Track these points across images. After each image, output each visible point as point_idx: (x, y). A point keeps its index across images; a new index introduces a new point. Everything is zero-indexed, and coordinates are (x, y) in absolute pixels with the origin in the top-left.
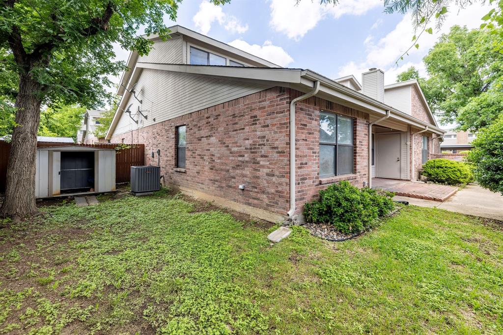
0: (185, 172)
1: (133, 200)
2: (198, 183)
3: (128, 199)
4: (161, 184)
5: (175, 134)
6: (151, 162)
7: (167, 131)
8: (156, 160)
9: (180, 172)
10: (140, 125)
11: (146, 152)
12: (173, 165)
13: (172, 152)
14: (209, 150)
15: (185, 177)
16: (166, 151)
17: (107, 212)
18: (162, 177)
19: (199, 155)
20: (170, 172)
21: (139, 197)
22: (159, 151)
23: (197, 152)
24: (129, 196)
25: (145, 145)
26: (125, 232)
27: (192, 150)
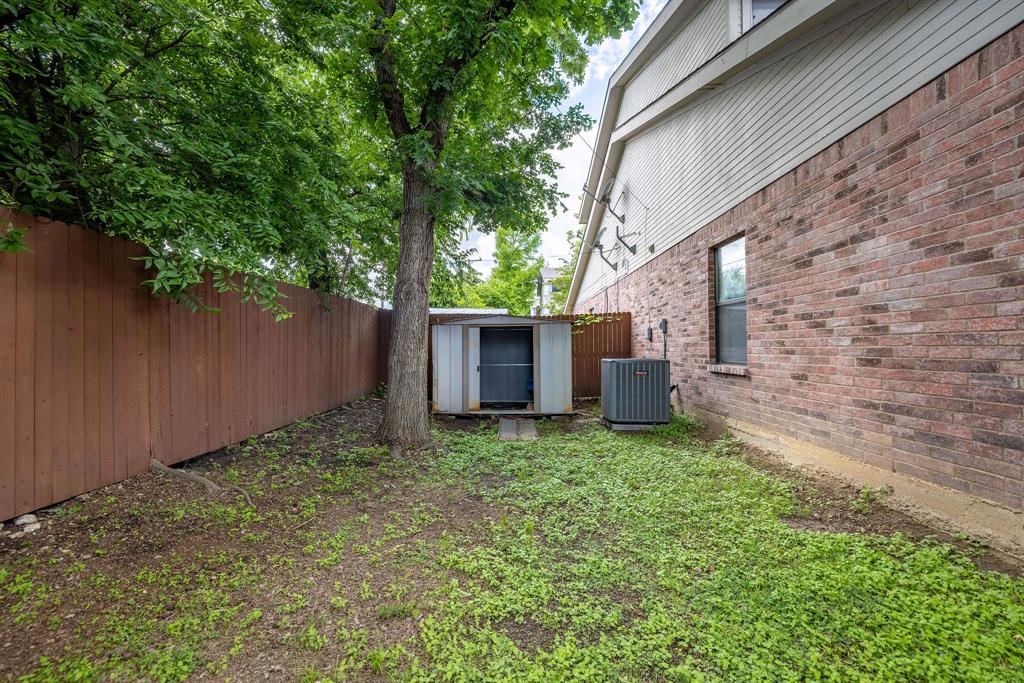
0: (746, 376)
1: (606, 439)
2: (800, 411)
3: (594, 436)
4: (672, 406)
5: (710, 269)
6: (645, 351)
7: (684, 267)
8: (658, 345)
9: (727, 375)
10: (622, 271)
11: (635, 331)
12: (704, 356)
13: (703, 320)
14: (854, 292)
15: (747, 392)
16: (684, 320)
17: (546, 462)
18: (674, 387)
19: (804, 317)
20: (695, 376)
21: (620, 433)
22: (665, 322)
23: (791, 308)
24: (596, 430)
25: (633, 314)
26: (574, 544)
27: (770, 306)
